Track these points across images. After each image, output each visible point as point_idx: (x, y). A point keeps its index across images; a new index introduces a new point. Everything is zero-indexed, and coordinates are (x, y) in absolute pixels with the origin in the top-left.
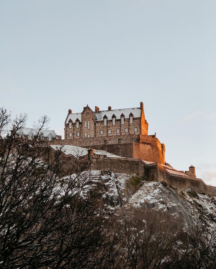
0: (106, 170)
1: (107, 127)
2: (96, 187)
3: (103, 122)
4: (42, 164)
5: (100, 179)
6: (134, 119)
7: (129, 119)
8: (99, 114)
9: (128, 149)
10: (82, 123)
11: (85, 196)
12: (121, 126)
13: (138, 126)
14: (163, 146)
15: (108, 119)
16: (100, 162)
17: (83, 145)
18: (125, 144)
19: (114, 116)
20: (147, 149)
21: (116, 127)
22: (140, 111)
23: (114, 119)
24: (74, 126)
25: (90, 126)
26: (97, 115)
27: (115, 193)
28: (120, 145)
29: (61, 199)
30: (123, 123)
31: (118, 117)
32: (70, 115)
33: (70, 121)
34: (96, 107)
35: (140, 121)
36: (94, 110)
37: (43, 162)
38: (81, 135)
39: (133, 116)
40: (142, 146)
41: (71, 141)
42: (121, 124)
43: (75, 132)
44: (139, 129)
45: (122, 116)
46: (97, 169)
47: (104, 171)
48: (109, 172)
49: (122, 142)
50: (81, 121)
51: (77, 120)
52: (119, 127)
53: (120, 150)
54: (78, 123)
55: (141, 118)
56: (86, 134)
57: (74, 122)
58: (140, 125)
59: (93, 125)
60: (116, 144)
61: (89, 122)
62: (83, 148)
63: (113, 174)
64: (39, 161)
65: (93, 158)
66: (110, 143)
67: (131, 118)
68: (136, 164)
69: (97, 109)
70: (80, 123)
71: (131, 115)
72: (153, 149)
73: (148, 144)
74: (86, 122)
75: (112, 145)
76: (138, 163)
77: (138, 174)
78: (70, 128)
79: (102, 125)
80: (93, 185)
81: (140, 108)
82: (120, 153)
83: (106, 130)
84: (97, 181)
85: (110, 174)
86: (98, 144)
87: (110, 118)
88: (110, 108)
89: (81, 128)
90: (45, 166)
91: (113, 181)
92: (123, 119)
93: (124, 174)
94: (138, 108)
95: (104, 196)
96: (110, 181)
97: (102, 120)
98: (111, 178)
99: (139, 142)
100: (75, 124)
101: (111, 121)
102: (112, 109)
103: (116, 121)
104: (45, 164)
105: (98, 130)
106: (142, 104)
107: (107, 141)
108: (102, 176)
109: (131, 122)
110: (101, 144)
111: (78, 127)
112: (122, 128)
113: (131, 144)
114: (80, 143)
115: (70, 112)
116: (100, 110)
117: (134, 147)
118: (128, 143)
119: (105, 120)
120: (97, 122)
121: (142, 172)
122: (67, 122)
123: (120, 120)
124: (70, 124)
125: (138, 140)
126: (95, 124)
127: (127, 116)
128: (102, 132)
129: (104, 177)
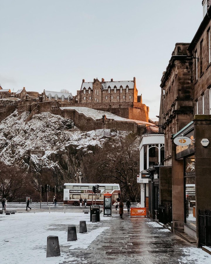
0: (114, 129)
1: (111, 94)
2: (108, 140)
3: (107, 90)
4: (70, 122)
5: (110, 135)
6: (129, 89)
7: (126, 89)
8: (105, 84)
9: (126, 112)
10: (93, 90)
11: (102, 146)
12: (120, 94)
13: (132, 95)
14: (148, 108)
15: (111, 89)
16: (110, 124)
17: (95, 108)
18: (124, 109)
19: (115, 87)
20: (138, 111)
21: (117, 95)
22: (133, 83)
23: (115, 89)
24: (87, 92)
25: (99, 93)
26: (103, 85)
27: (119, 144)
28: (121, 109)
29: (87, 147)
30: (121, 92)
31: (118, 88)
32: (83, 83)
33: (85, 88)
34: (102, 79)
35: (133, 91)
36: (101, 81)
37: (70, 121)
38: (92, 99)
39: (128, 88)
40: (134, 110)
41: (86, 104)
42: (120, 93)
43: (88, 96)
44: (132, 97)
45: (121, 87)
46: (108, 128)
47: (112, 130)
48: (116, 130)
49: (122, 107)
50: (92, 89)
51: (90, 88)
52: (119, 95)
53: (120, 113)
54: (90, 90)
55: (134, 89)
56: (96, 99)
57: (87, 89)
58: (133, 94)
59: (100, 92)
60: (118, 108)
61: (98, 90)
62: (95, 110)
63: (118, 132)
64: (68, 120)
65: (106, 121)
66: (113, 107)
67: (127, 89)
68: (132, 125)
69: (103, 79)
70: (92, 91)
71: (127, 86)
72: (141, 112)
73: (139, 108)
74: (96, 90)
75: (115, 109)
76: (134, 124)
77: (133, 132)
78: (85, 93)
79: (107, 93)
80: (106, 139)
81: (133, 81)
82: (120, 114)
83: (110, 96)
84: (109, 136)
85: (116, 132)
86: (106, 107)
87: (112, 88)
88: (112, 80)
89: (92, 94)
90: (72, 123)
91: (118, 136)
92: (121, 89)
93: (125, 131)
94: (132, 81)
95: (113, 146)
96: (116, 136)
97: (107, 89)
98: (117, 134)
99: (133, 107)
100: (88, 91)
101: (113, 90)
102: (113, 81)
103: (116, 90)
104: (72, 122)
105: (104, 96)
106: (134, 78)
107: (111, 106)
108: (111, 133)
109: (127, 91)
110: (108, 107)
111: (90, 93)
112: (121, 96)
113: (128, 109)
114: (93, 106)
115: (83, 81)
116: (105, 81)
117: (130, 111)
118: (125, 108)
119: (109, 89)
120: (104, 90)
121: (135, 130)
122: (82, 89)
123: (119, 90)
124: (85, 91)
125: (132, 106)
126: (102, 92)
127: (124, 87)
128: (107, 97)
129: (113, 134)
